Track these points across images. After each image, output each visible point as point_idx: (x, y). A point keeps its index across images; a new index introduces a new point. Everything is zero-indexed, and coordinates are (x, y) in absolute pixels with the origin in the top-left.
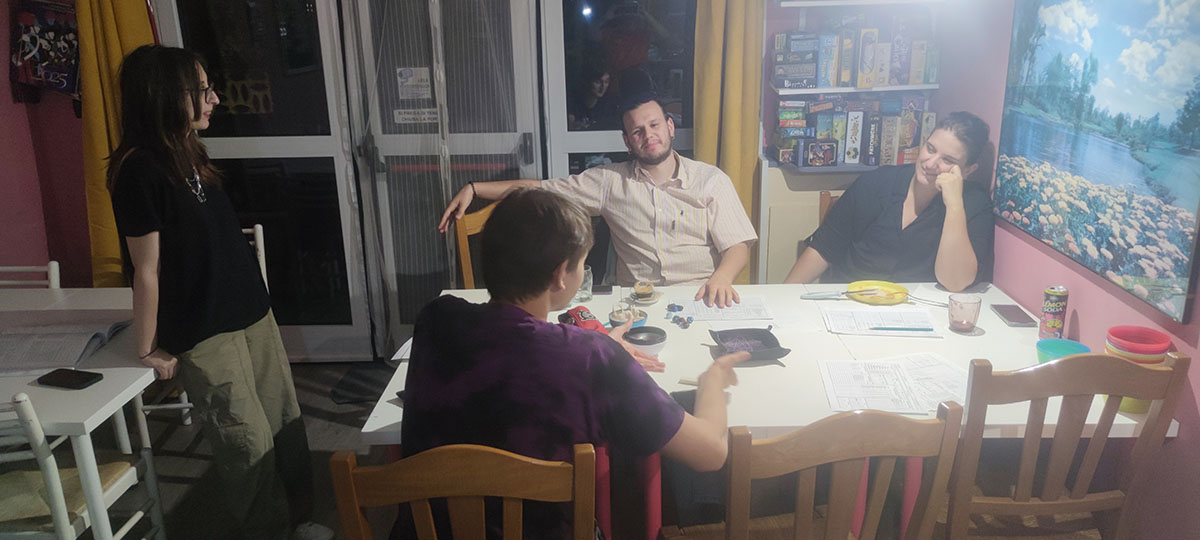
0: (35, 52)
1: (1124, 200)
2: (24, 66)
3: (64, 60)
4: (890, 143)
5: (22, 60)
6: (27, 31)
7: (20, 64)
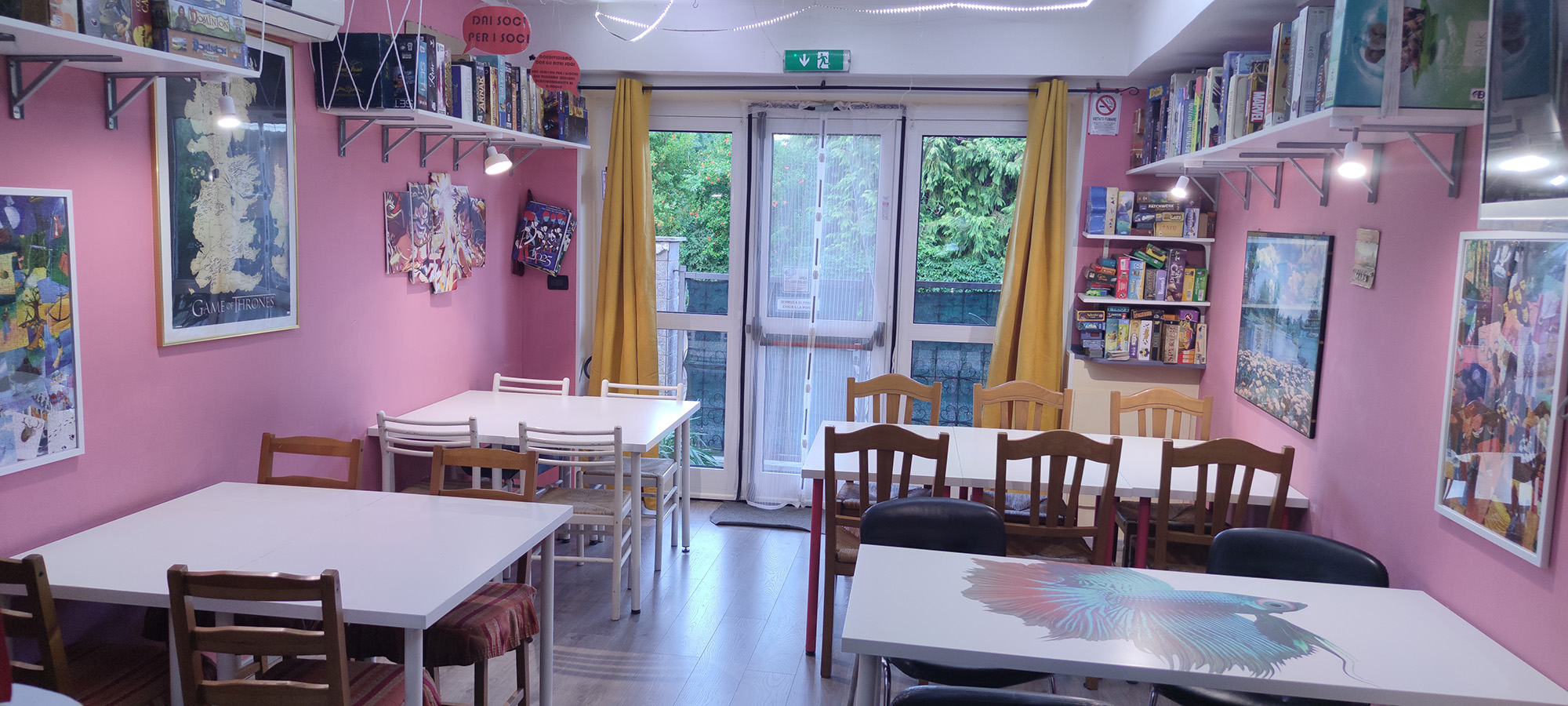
0: (532, 239)
1: (1289, 369)
2: (524, 249)
3: (551, 247)
4: (1172, 345)
5: (523, 245)
6: (529, 224)
7: (521, 247)
